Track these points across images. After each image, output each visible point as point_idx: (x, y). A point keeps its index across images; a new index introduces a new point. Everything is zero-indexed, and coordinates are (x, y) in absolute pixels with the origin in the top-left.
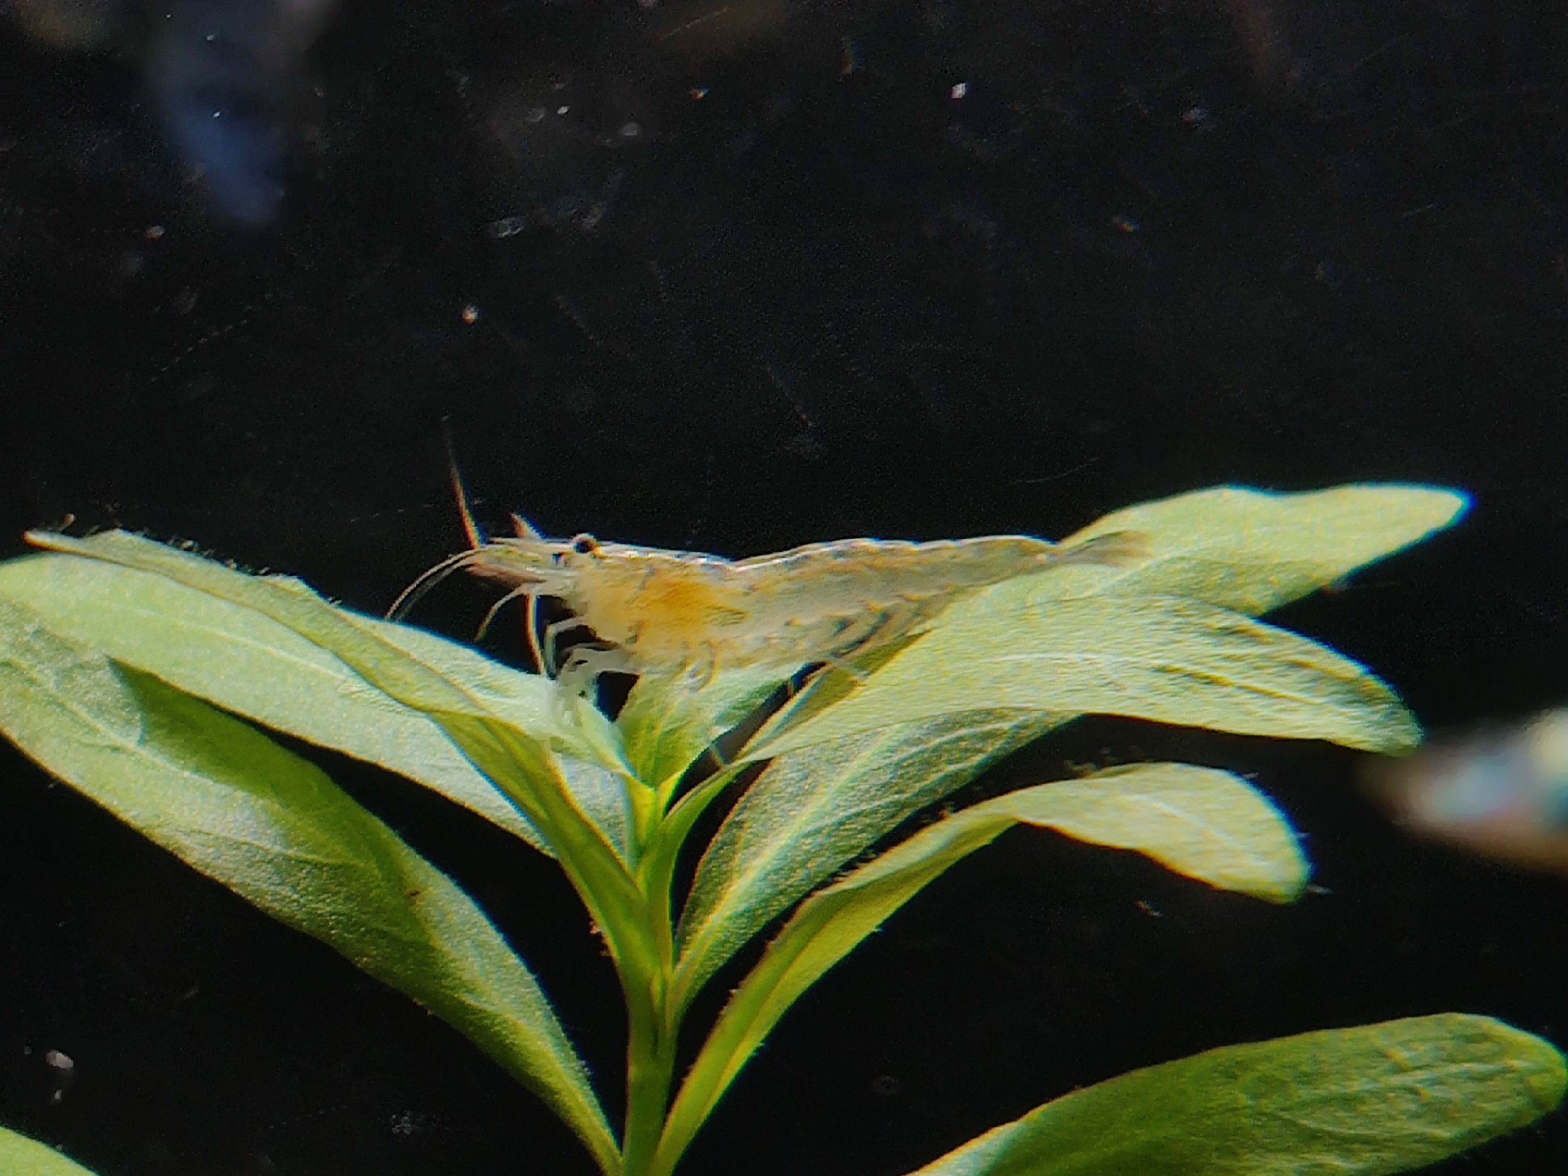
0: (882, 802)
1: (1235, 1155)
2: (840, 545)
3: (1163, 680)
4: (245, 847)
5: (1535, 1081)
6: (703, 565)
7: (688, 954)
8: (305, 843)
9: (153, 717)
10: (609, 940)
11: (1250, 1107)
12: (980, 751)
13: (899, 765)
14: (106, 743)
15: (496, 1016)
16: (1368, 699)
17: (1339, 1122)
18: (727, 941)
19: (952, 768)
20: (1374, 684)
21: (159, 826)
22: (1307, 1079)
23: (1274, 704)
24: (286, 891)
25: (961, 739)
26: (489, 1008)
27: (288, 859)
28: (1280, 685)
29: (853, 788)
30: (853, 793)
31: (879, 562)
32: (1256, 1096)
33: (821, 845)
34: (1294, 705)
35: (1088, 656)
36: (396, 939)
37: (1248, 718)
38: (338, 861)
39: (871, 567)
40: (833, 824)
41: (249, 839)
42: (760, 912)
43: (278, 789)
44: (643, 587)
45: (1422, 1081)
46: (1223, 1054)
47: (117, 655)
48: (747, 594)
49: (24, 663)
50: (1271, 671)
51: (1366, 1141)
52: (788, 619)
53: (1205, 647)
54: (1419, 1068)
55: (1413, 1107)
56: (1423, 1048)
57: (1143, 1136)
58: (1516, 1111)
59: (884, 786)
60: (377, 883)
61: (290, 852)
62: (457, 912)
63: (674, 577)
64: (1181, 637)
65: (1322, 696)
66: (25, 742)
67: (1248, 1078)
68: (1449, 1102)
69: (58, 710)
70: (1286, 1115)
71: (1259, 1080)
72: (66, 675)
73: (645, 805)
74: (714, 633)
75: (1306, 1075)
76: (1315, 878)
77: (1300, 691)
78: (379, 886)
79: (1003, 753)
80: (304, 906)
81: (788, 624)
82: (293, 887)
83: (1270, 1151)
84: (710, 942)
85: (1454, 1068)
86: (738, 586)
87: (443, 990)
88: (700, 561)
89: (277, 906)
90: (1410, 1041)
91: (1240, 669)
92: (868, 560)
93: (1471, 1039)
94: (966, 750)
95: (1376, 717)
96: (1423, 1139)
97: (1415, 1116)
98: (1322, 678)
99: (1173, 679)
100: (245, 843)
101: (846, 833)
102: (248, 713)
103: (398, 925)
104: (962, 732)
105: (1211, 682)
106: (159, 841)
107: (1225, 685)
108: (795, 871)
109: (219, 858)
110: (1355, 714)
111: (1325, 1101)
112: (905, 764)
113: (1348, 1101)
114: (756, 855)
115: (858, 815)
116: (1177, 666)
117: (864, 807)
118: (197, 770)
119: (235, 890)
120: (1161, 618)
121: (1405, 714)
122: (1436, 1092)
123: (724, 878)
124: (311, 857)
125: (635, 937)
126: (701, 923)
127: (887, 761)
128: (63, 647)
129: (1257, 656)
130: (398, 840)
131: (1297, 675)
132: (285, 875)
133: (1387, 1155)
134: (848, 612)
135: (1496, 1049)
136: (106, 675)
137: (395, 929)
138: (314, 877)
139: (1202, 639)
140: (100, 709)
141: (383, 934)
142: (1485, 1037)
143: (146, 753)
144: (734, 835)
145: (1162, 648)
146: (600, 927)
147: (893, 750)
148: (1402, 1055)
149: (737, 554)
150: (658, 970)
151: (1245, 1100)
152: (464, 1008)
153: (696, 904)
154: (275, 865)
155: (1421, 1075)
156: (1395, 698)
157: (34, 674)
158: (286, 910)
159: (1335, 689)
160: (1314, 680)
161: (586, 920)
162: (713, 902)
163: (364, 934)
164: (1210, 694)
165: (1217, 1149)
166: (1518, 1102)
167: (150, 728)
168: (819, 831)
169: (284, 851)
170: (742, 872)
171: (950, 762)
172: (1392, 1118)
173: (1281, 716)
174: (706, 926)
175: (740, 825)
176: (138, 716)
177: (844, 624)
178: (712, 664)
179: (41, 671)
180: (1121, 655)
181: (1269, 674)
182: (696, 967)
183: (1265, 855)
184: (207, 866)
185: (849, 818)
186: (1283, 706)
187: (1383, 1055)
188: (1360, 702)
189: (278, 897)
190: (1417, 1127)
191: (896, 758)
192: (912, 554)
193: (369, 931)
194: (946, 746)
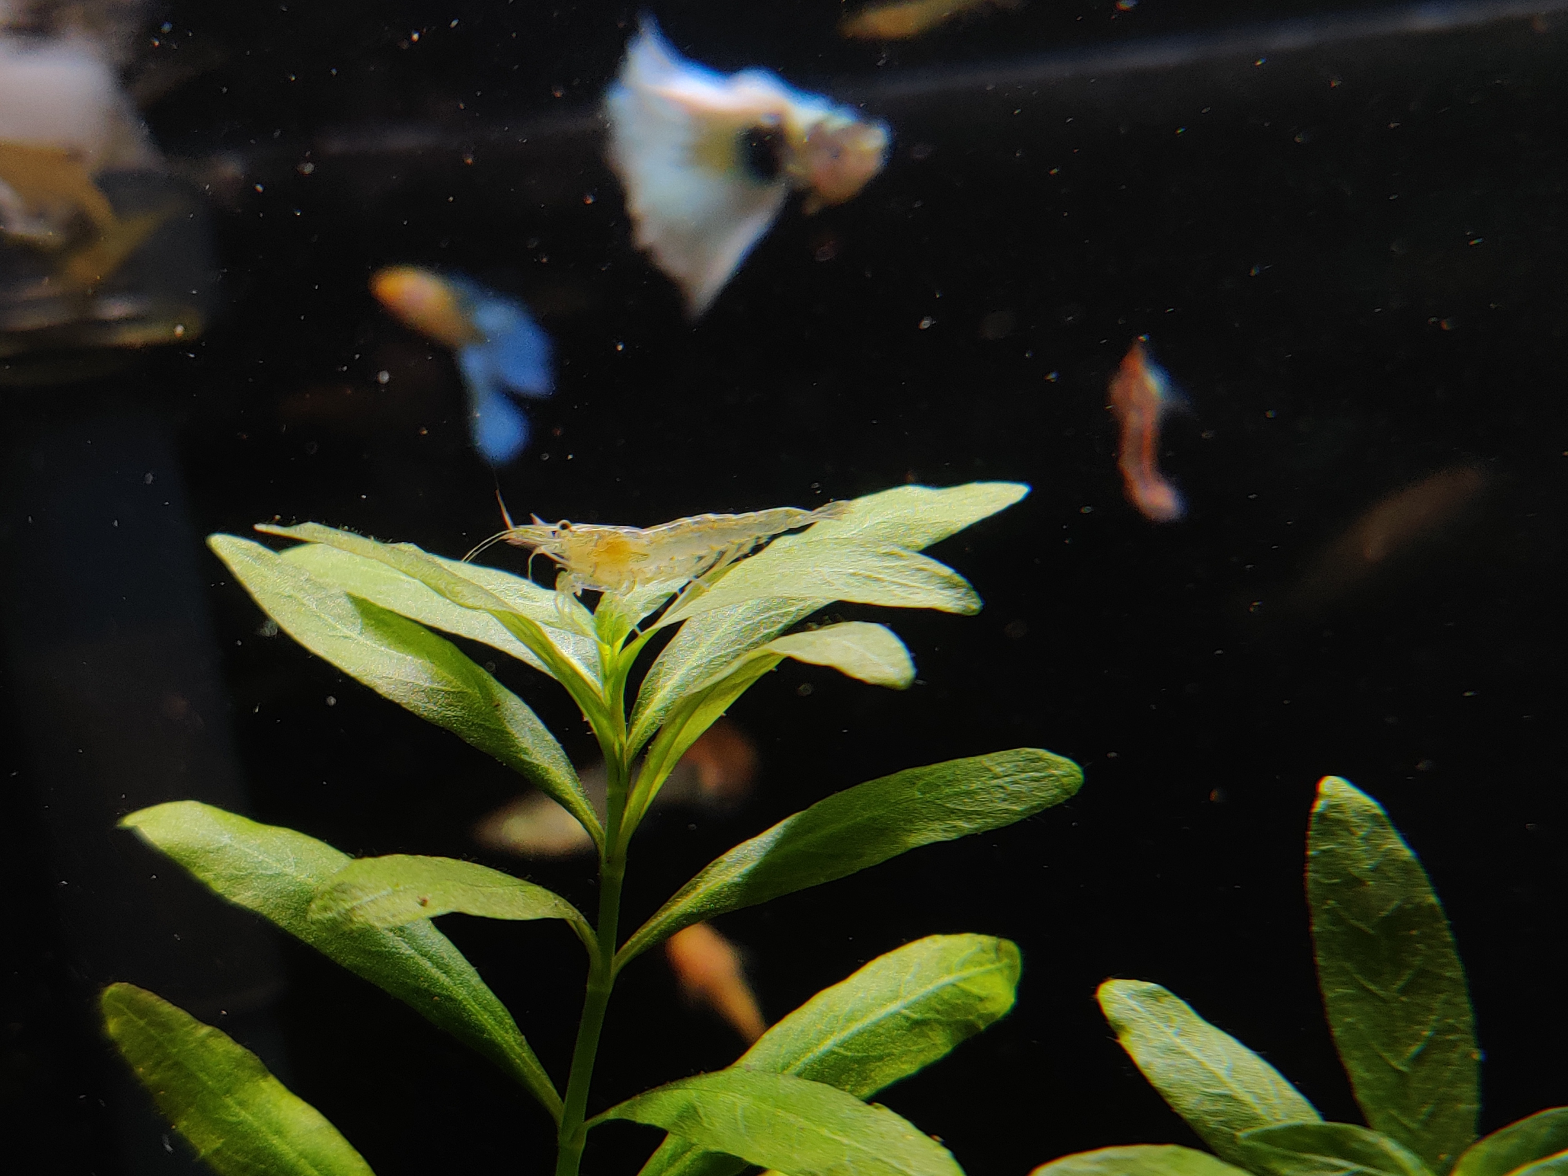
0: (732, 650)
1: (911, 822)
2: (697, 518)
3: (851, 580)
4: (411, 684)
5: (1065, 780)
6: (626, 532)
7: (635, 730)
8: (441, 681)
9: (367, 621)
10: (592, 725)
11: (920, 798)
12: (780, 622)
13: (740, 631)
14: (342, 634)
15: (539, 766)
16: (955, 586)
17: (965, 804)
18: (654, 723)
19: (766, 631)
20: (958, 578)
21: (365, 675)
22: (949, 784)
23: (908, 590)
24: (431, 706)
25: (771, 617)
26: (536, 762)
27: (432, 689)
28: (911, 581)
29: (717, 643)
30: (717, 646)
31: (716, 525)
32: (924, 793)
33: (701, 672)
34: (918, 590)
35: (816, 569)
36: (488, 728)
37: (894, 598)
38: (459, 690)
39: (712, 528)
40: (707, 662)
41: (412, 680)
42: (671, 708)
43: (430, 655)
44: (596, 546)
45: (1007, 783)
46: (908, 772)
47: (349, 590)
48: (648, 545)
49: (300, 596)
50: (907, 573)
51: (977, 813)
52: (671, 557)
53: (875, 563)
54: (1006, 776)
55: (1002, 795)
56: (1009, 766)
57: (867, 815)
58: (1056, 796)
59: (732, 642)
60: (478, 700)
61: (434, 686)
62: (522, 714)
63: (609, 539)
64: (863, 558)
65: (933, 585)
66: (298, 635)
67: (920, 783)
68: (1021, 792)
69: (317, 619)
70: (939, 802)
71: (927, 784)
72: (320, 601)
73: (607, 655)
74: (634, 566)
75: (949, 781)
76: (918, 676)
77: (922, 583)
78: (479, 702)
79: (792, 623)
80: (440, 713)
81: (671, 559)
82: (435, 704)
83: (932, 820)
84: (646, 724)
85: (1024, 775)
86: (644, 541)
87: (511, 753)
88: (624, 530)
89: (426, 714)
90: (1002, 762)
91: (891, 573)
92: (710, 524)
93: (1033, 761)
94: (773, 622)
95: (959, 595)
96: (1007, 811)
97: (1004, 800)
98: (933, 576)
99: (858, 579)
100: (410, 682)
101: (712, 666)
102: (413, 617)
103: (489, 721)
104: (773, 613)
105: (877, 580)
106: (366, 683)
107: (883, 581)
108: (688, 686)
109: (397, 690)
110: (948, 594)
111: (957, 794)
112: (744, 630)
113: (968, 793)
114: (670, 679)
115: (720, 656)
116: (860, 572)
117: (723, 652)
118: (389, 646)
119: (404, 706)
120: (854, 549)
121: (973, 593)
122: (1015, 788)
123: (654, 691)
124: (444, 688)
125: (604, 722)
126: (642, 714)
127: (735, 629)
128: (321, 587)
129: (901, 566)
130: (492, 679)
131: (920, 574)
132: (430, 698)
133: (989, 820)
134: (702, 553)
135: (1046, 765)
136: (344, 600)
137: (487, 724)
138: (446, 698)
139: (875, 559)
140: (339, 618)
141: (481, 726)
142: (1040, 759)
143: (361, 639)
144: (659, 669)
145: (854, 563)
146: (587, 718)
147: (738, 623)
148: (998, 770)
149: (644, 525)
150: (616, 738)
151: (918, 795)
152: (523, 762)
153: (640, 705)
154: (425, 693)
155: (1008, 779)
156: (969, 585)
157: (305, 601)
158: (431, 715)
159: (938, 582)
160: (929, 577)
161: (581, 715)
162: (648, 704)
163: (471, 726)
164: (875, 586)
165: (904, 820)
166: (1056, 791)
167: (365, 626)
168: (699, 666)
169: (430, 686)
170: (663, 687)
171: (765, 628)
172: (992, 802)
173: (911, 596)
174: (645, 716)
175: (662, 663)
176: (360, 621)
177: (701, 558)
178: (634, 582)
179: (309, 600)
180: (832, 568)
181: (907, 575)
182: (639, 737)
183: (893, 665)
184: (390, 694)
185: (714, 658)
186: (911, 592)
187: (988, 770)
188: (951, 588)
189: (426, 709)
190: (1005, 806)
191: (739, 627)
192: (734, 521)
193: (473, 724)
194: (765, 621)
